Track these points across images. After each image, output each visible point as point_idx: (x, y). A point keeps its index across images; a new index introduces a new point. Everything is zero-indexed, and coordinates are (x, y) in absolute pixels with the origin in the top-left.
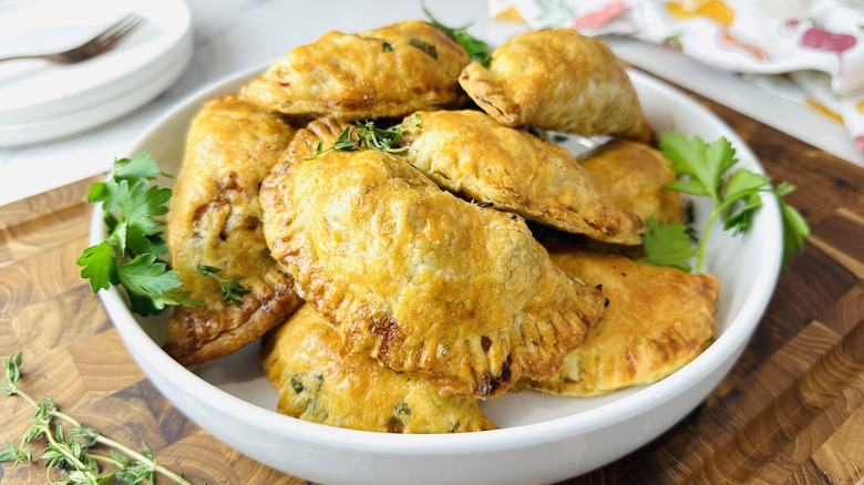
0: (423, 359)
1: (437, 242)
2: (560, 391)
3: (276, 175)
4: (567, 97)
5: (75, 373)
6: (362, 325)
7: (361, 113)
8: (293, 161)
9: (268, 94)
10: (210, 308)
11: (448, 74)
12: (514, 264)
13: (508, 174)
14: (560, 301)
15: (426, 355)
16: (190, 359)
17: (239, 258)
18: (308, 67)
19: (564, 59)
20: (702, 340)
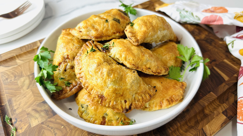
0: (111, 105)
1: (114, 80)
2: (144, 110)
3: (78, 56)
4: (152, 36)
5: (33, 96)
6: (97, 96)
7: (99, 40)
8: (82, 53)
9: (76, 34)
10: (63, 87)
11: (122, 28)
12: (133, 84)
13: (134, 60)
14: (144, 91)
15: (111, 104)
16: (58, 98)
17: (69, 75)
18: (86, 27)
19: (152, 26)
20: (179, 99)
